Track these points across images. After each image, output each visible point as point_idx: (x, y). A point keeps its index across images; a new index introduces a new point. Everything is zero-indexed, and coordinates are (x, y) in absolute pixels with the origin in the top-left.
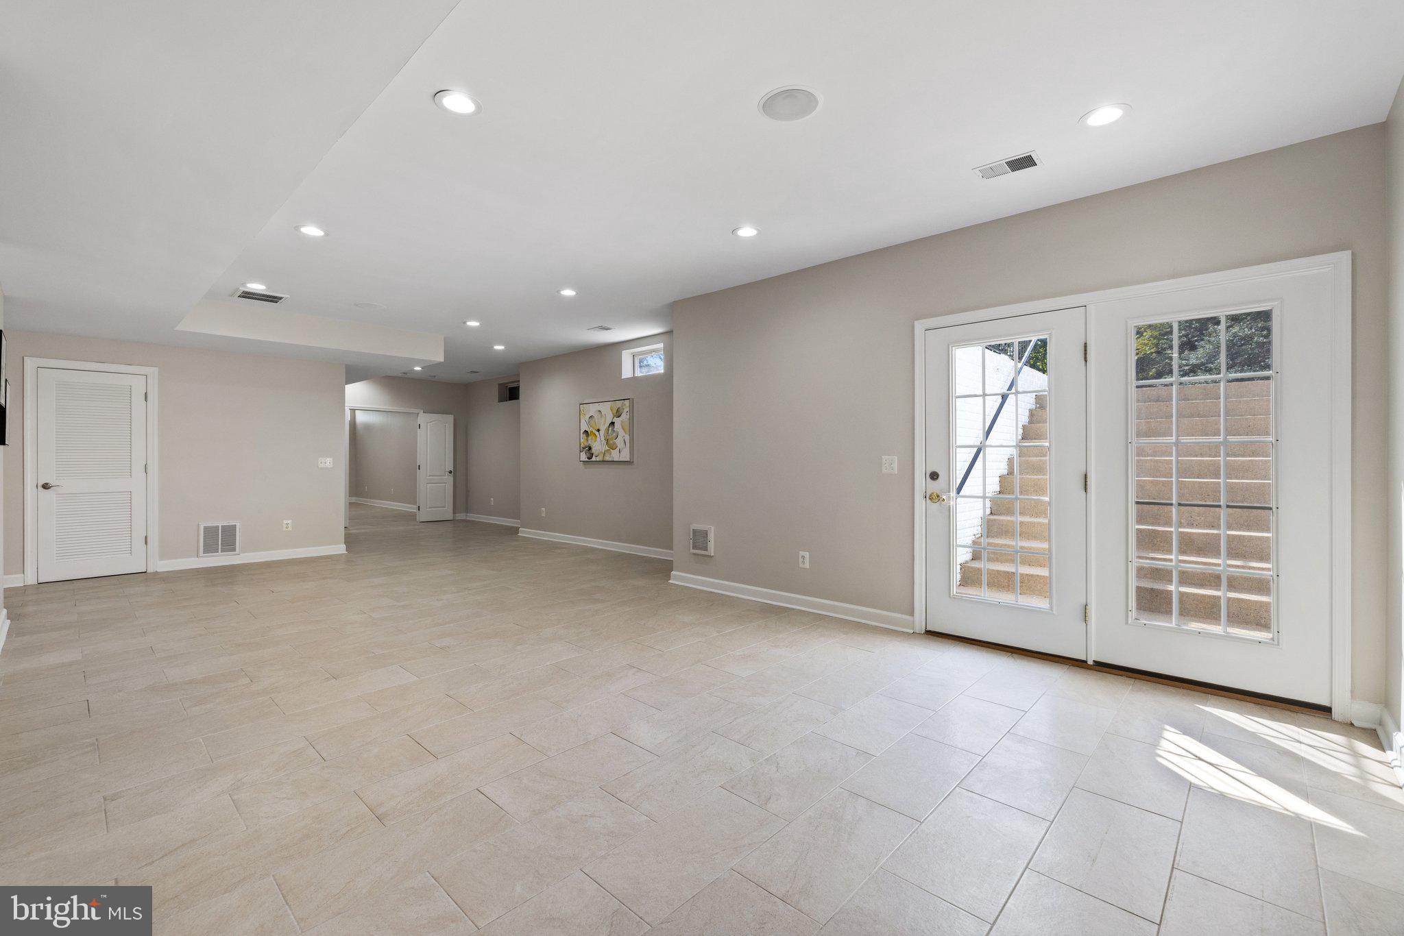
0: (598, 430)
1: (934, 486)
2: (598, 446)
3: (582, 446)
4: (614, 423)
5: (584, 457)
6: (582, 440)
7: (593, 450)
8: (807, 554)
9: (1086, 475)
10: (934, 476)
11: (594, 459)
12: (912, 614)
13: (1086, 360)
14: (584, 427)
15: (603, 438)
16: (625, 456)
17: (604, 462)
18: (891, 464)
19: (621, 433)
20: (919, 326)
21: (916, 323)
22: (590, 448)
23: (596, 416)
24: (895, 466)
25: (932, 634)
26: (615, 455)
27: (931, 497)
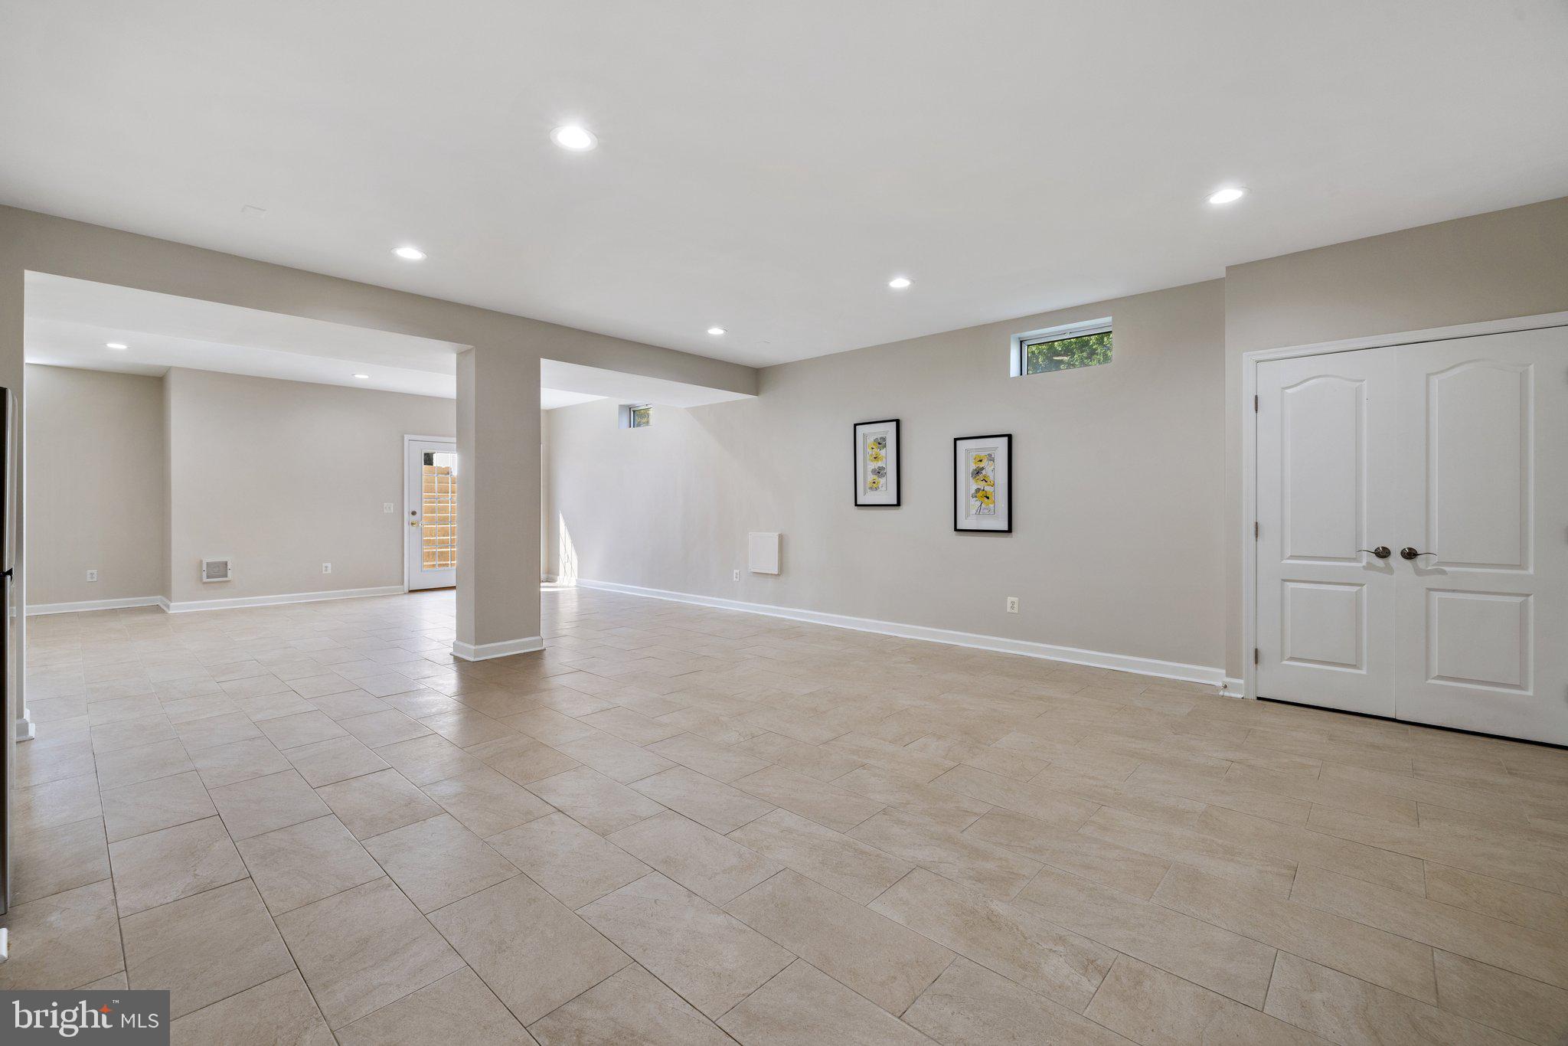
1: (413, 518)
8: (329, 566)
10: (414, 513)
12: (403, 584)
20: (407, 437)
24: (394, 508)
25: (411, 591)
27: (412, 524)
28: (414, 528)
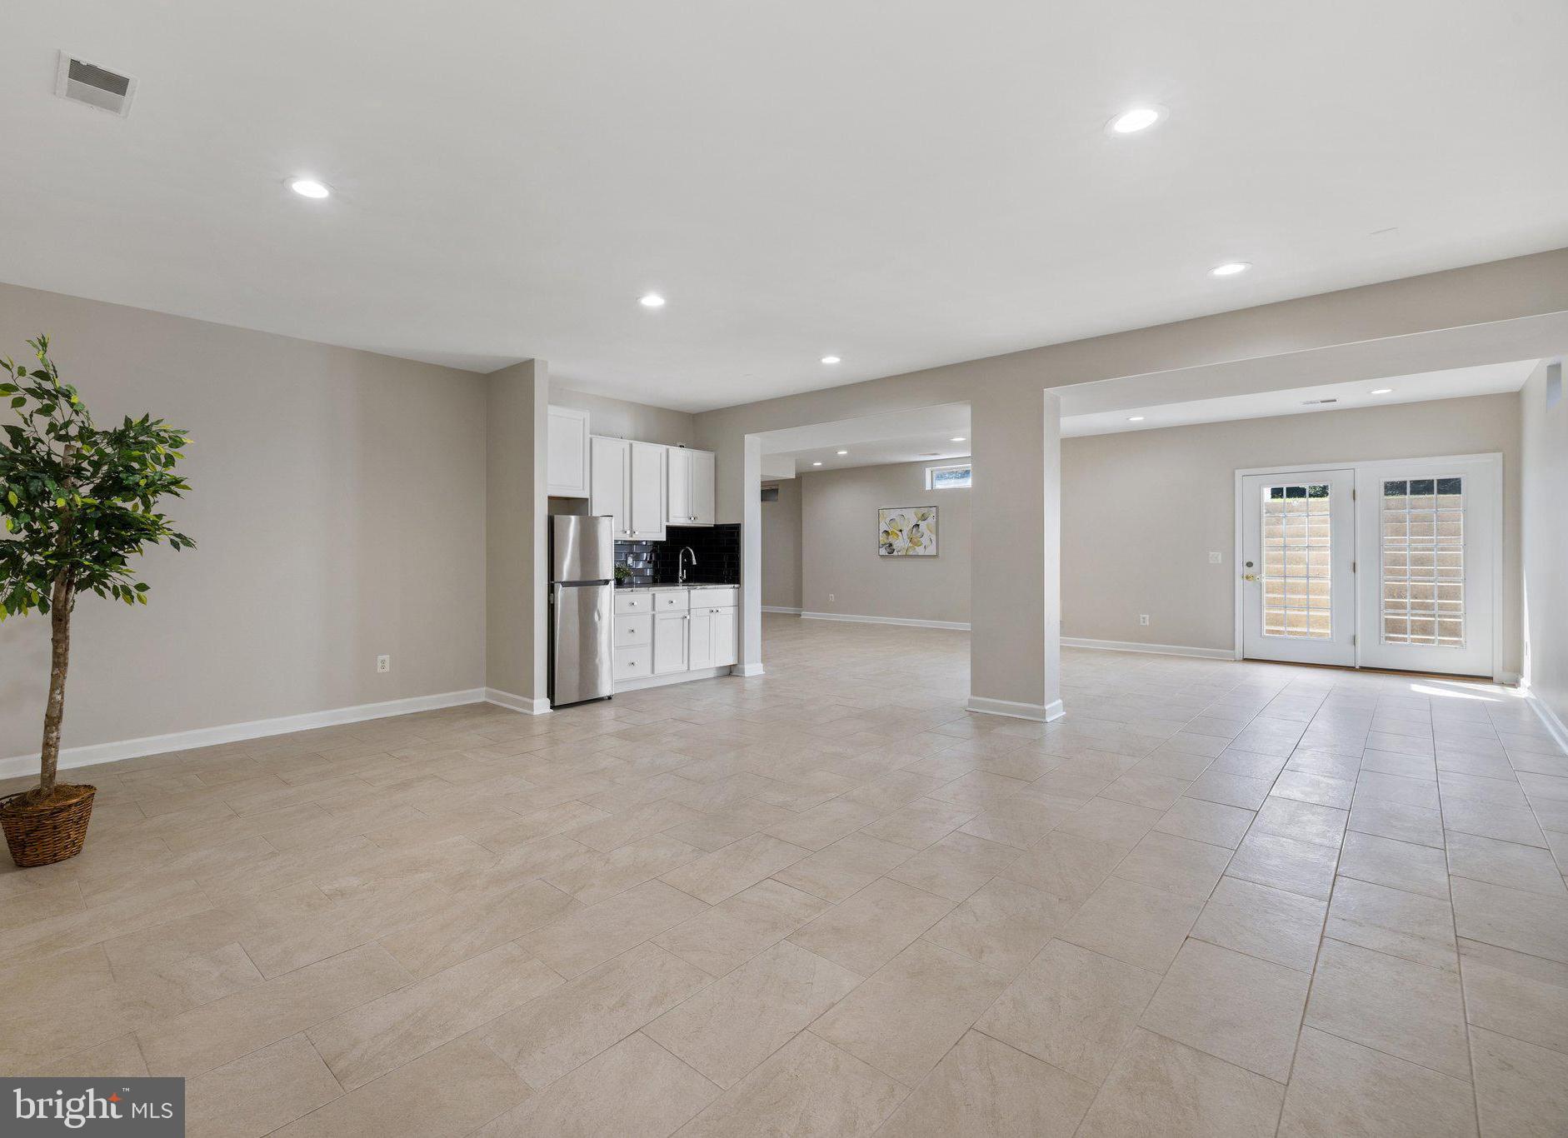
0: (901, 531)
1: (1248, 571)
2: (900, 543)
3: (882, 542)
4: (918, 525)
5: (883, 552)
6: (881, 539)
7: (894, 547)
8: (1147, 616)
9: (1354, 564)
10: (1250, 565)
11: (895, 553)
12: (1234, 649)
13: (1354, 499)
14: (883, 527)
15: (905, 537)
16: (932, 551)
17: (906, 556)
18: (1216, 557)
19: (927, 533)
20: (1238, 473)
21: (1237, 472)
22: (891, 545)
23: (897, 519)
24: (1220, 557)
25: (1245, 660)
26: (920, 551)
27: (1247, 578)
28: (1249, 583)
